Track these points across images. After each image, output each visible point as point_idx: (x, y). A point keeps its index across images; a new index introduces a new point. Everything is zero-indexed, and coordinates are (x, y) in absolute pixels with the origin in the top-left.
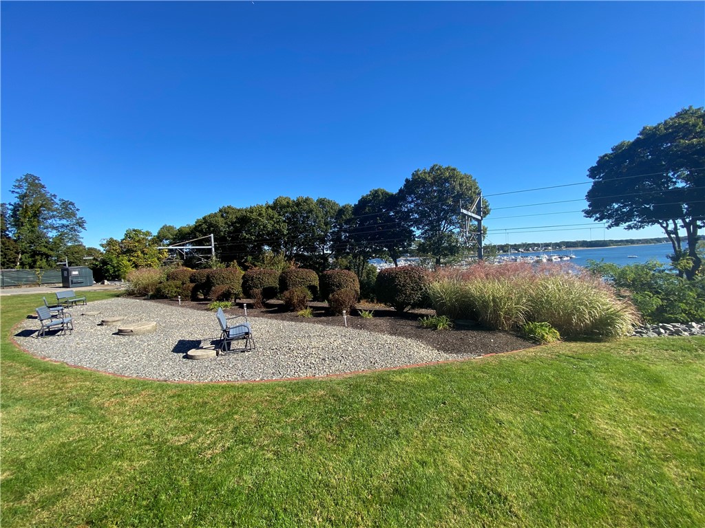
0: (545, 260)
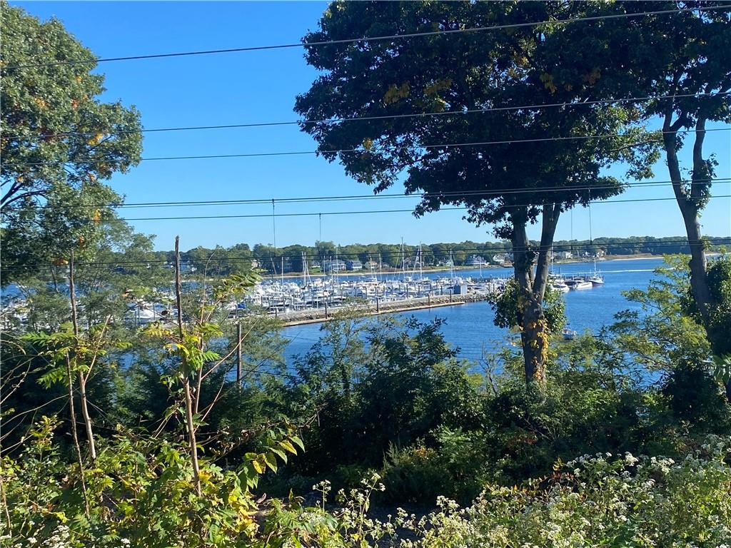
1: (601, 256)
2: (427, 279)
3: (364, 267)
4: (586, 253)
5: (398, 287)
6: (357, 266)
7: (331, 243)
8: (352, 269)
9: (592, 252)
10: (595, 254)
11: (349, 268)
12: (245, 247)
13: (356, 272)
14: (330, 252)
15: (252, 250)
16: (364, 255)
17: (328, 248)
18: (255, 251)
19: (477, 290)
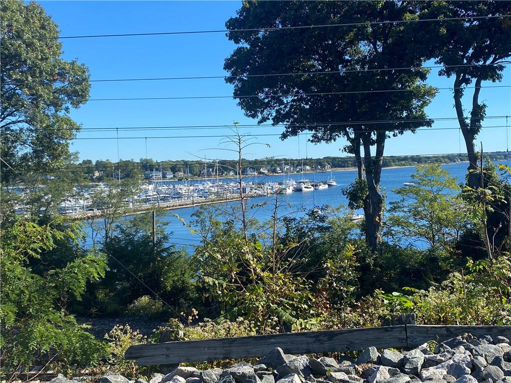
0: (289, 191)
1: (328, 169)
2: (221, 183)
3: (174, 176)
4: (319, 167)
5: (202, 188)
6: (170, 175)
7: (151, 159)
8: (166, 177)
9: (323, 166)
10: (324, 167)
11: (164, 177)
12: (90, 162)
13: (169, 179)
14: (150, 166)
15: (94, 164)
16: (174, 168)
17: (149, 163)
18: (96, 165)
19: (256, 191)
